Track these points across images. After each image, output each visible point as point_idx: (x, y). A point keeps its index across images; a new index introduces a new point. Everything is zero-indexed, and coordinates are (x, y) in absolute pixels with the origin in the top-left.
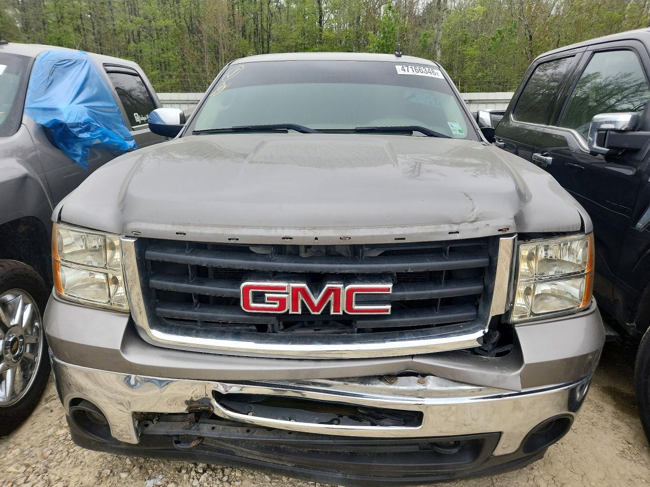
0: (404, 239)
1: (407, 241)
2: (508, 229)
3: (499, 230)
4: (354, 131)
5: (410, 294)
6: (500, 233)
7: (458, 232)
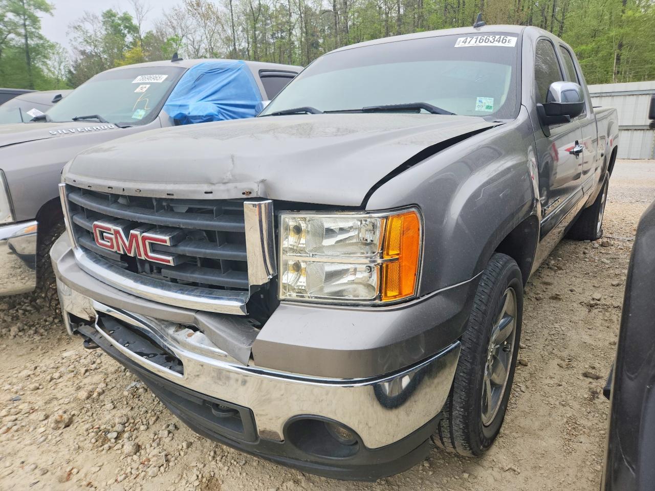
0: (173, 195)
1: (175, 197)
2: (250, 193)
3: (244, 193)
4: (361, 111)
5: (188, 249)
6: (244, 196)
7: (211, 193)
